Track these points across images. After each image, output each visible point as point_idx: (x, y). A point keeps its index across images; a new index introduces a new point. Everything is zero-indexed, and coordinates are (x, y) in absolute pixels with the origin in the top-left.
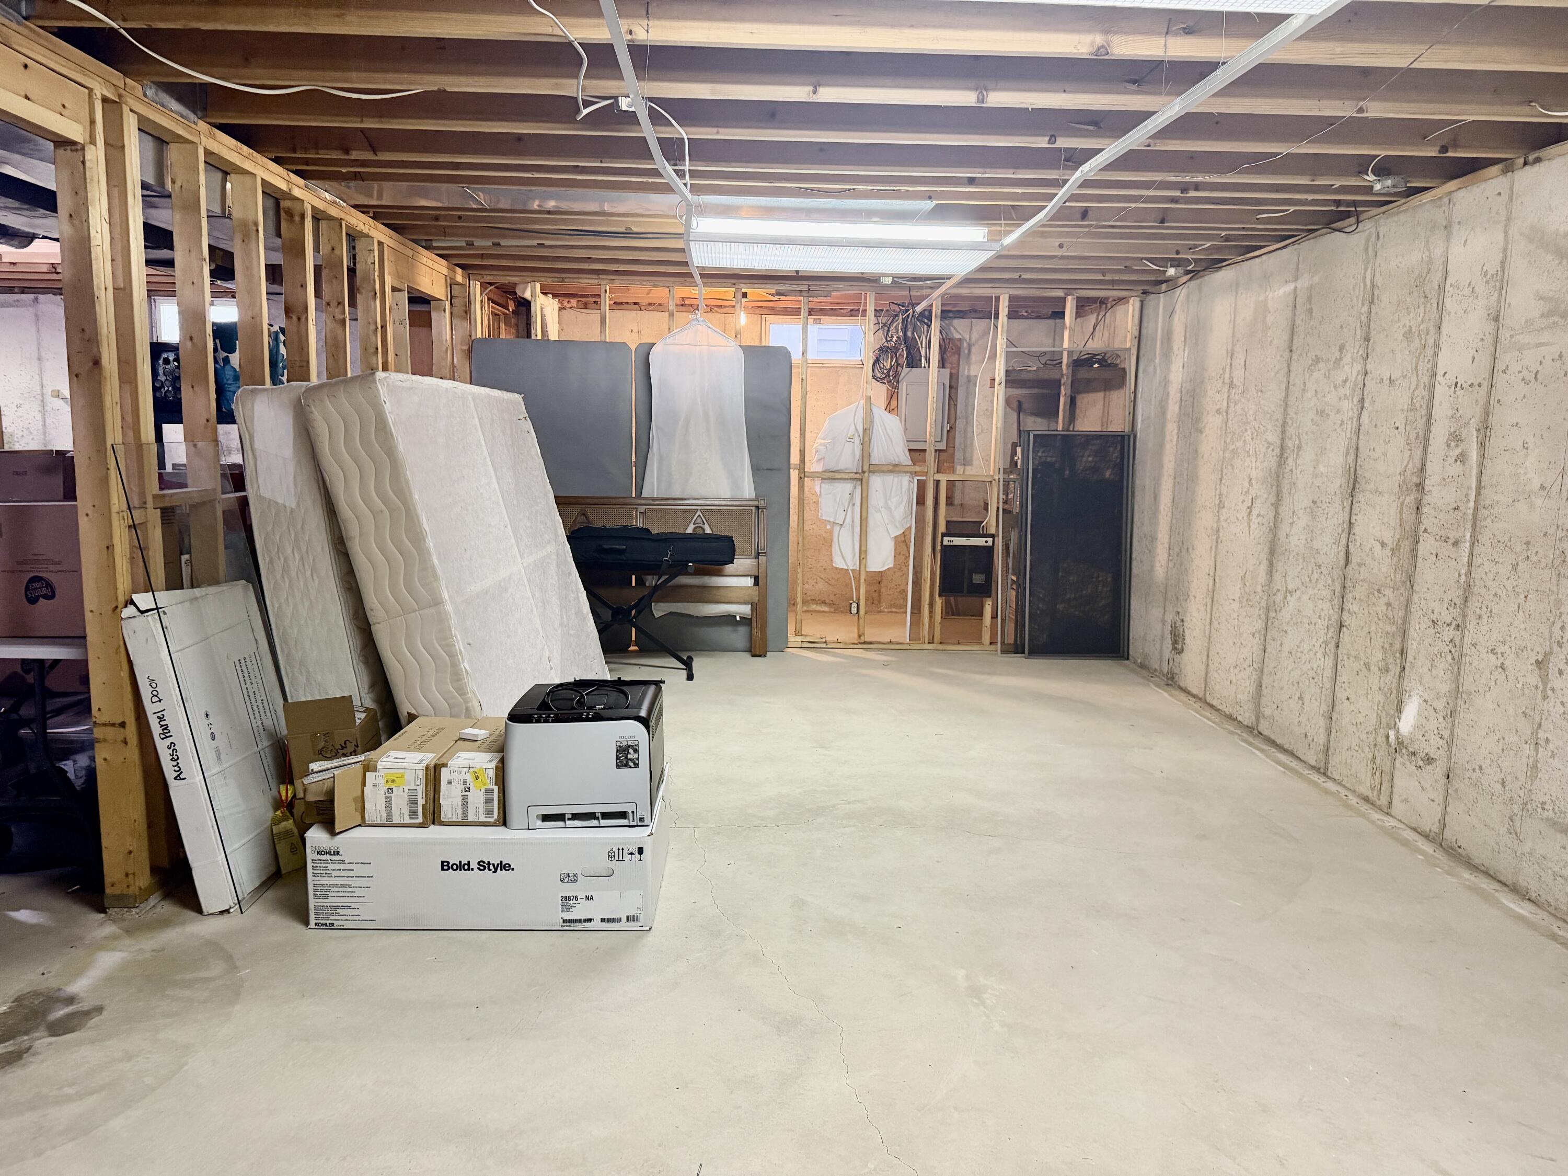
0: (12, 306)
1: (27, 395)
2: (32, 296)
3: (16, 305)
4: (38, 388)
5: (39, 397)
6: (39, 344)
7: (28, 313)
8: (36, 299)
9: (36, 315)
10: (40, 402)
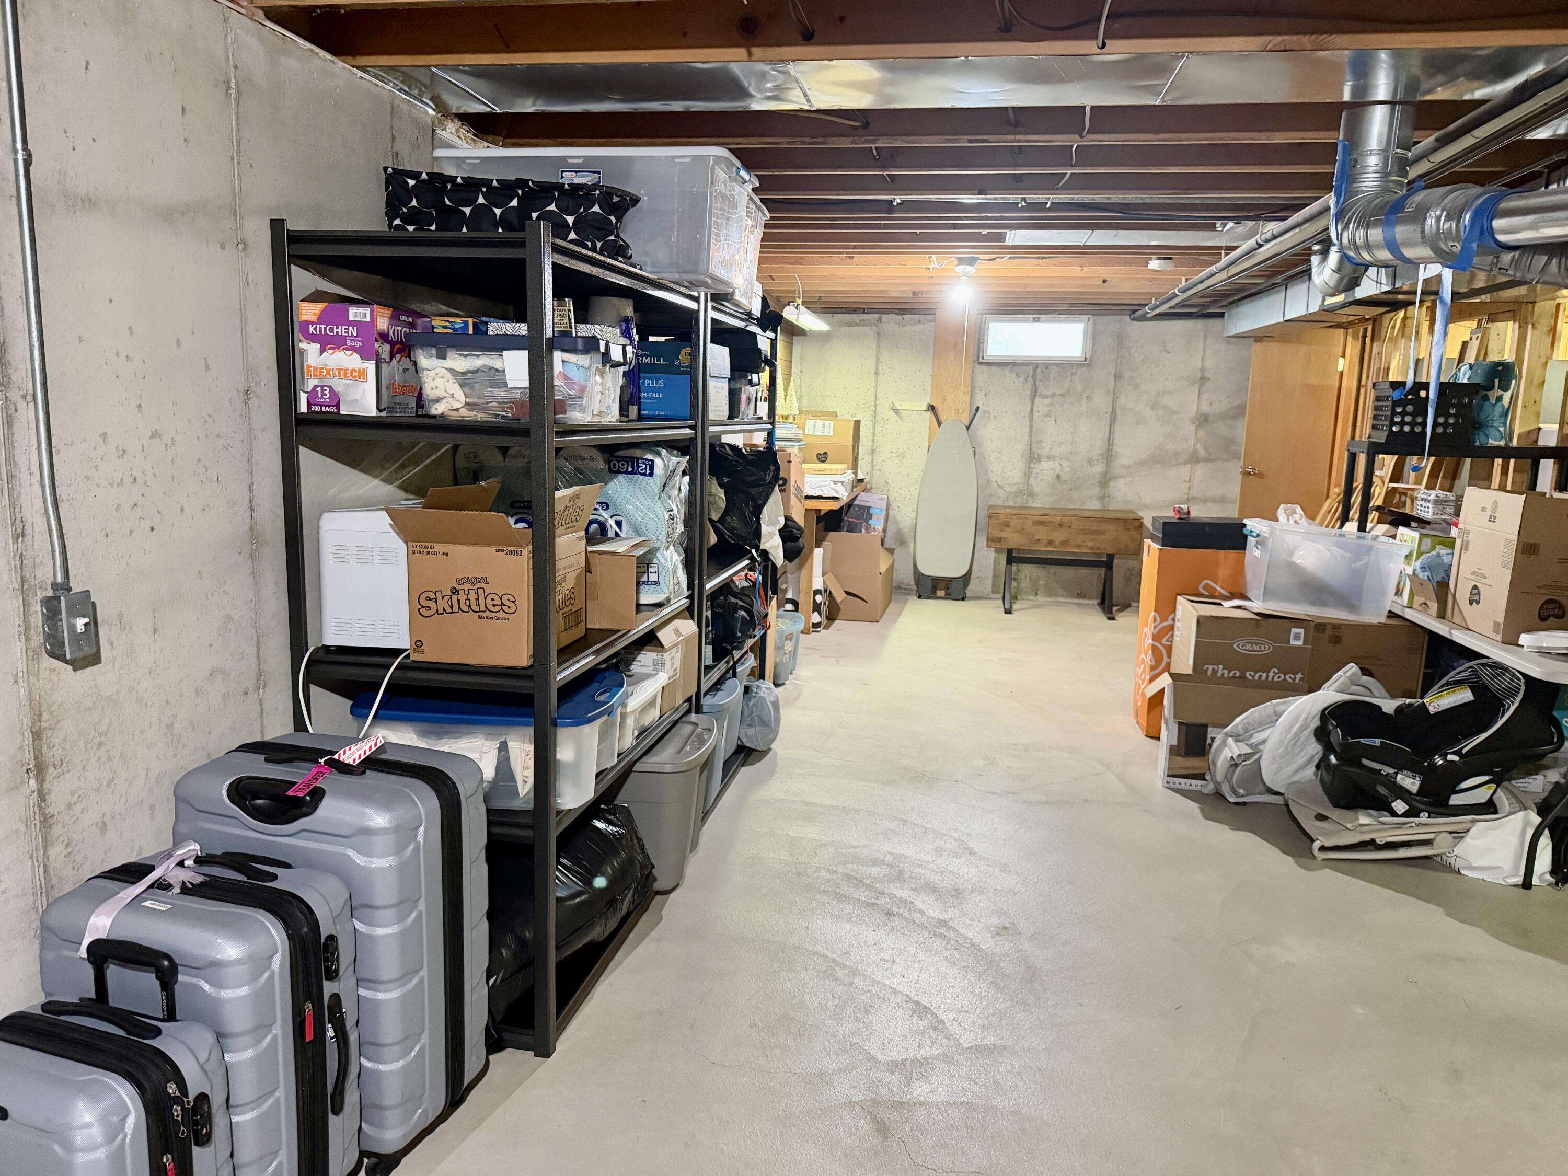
0: (858, 325)
1: (862, 406)
2: (877, 316)
3: (862, 324)
4: (873, 399)
5: (872, 408)
6: (878, 359)
7: (870, 331)
8: (880, 318)
9: (878, 334)
10: (872, 413)
